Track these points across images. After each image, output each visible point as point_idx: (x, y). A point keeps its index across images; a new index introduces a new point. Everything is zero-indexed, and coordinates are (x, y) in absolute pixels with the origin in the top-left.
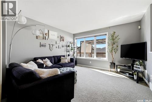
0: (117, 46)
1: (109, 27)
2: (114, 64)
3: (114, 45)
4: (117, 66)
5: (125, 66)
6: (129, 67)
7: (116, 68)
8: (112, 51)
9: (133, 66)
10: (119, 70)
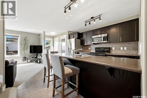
0: (28, 46)
1: (22, 32)
2: (26, 58)
3: (26, 46)
4: (28, 59)
5: (33, 58)
6: (35, 58)
7: (27, 60)
8: (24, 49)
9: (37, 57)
10: (29, 61)
